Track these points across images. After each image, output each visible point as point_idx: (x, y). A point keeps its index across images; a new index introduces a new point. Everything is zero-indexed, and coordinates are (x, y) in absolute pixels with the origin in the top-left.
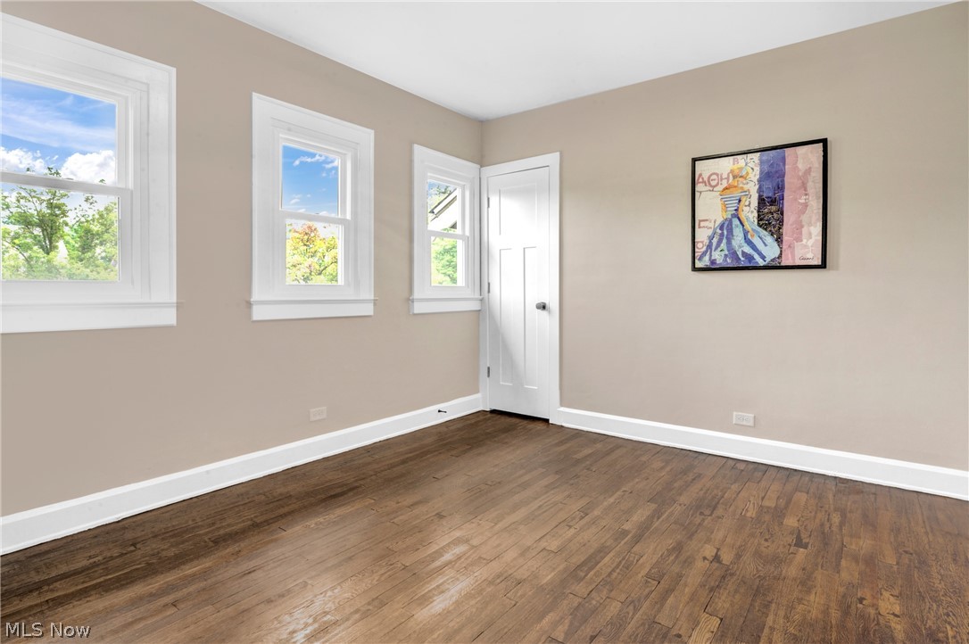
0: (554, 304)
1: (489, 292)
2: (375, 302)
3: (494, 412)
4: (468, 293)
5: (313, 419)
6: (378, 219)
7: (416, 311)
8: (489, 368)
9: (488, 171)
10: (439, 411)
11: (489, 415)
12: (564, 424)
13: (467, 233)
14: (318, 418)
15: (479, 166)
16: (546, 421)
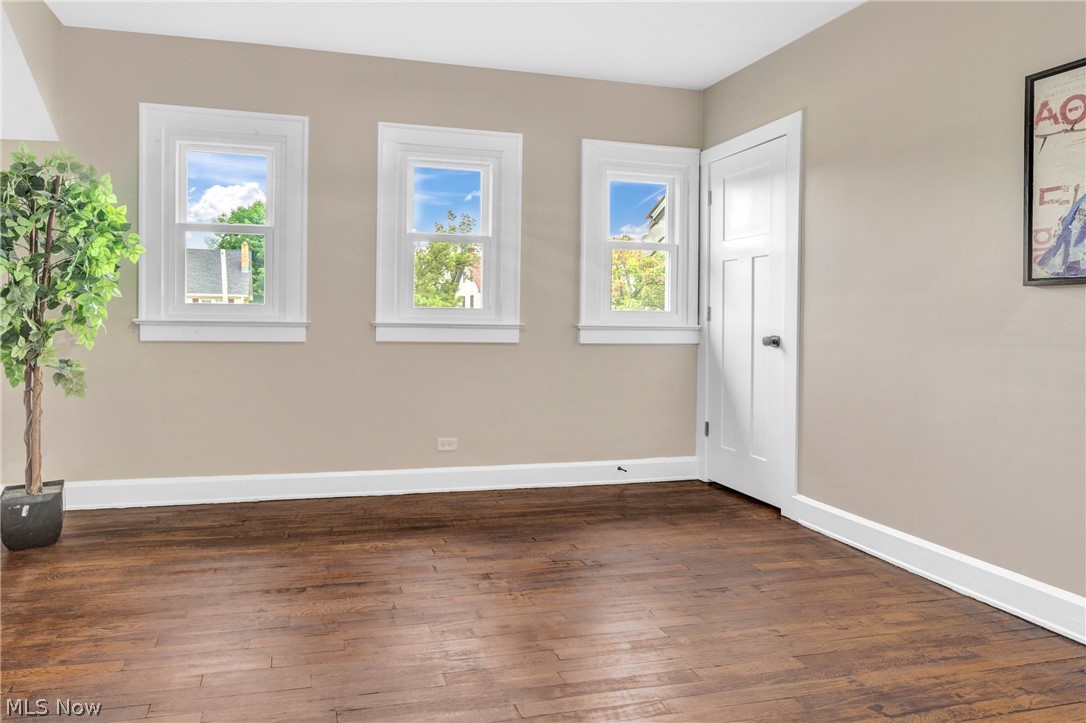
0: (790, 340)
1: (709, 319)
2: (522, 329)
3: (713, 485)
4: (677, 321)
5: (440, 448)
6: (527, 233)
7: (583, 340)
8: (707, 424)
9: (712, 154)
10: (619, 469)
11: (706, 487)
12: (800, 521)
13: (677, 242)
14: (447, 448)
15: (698, 151)
16: (778, 510)
